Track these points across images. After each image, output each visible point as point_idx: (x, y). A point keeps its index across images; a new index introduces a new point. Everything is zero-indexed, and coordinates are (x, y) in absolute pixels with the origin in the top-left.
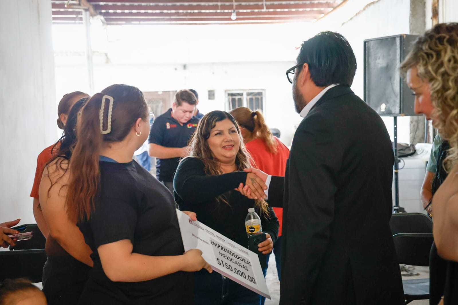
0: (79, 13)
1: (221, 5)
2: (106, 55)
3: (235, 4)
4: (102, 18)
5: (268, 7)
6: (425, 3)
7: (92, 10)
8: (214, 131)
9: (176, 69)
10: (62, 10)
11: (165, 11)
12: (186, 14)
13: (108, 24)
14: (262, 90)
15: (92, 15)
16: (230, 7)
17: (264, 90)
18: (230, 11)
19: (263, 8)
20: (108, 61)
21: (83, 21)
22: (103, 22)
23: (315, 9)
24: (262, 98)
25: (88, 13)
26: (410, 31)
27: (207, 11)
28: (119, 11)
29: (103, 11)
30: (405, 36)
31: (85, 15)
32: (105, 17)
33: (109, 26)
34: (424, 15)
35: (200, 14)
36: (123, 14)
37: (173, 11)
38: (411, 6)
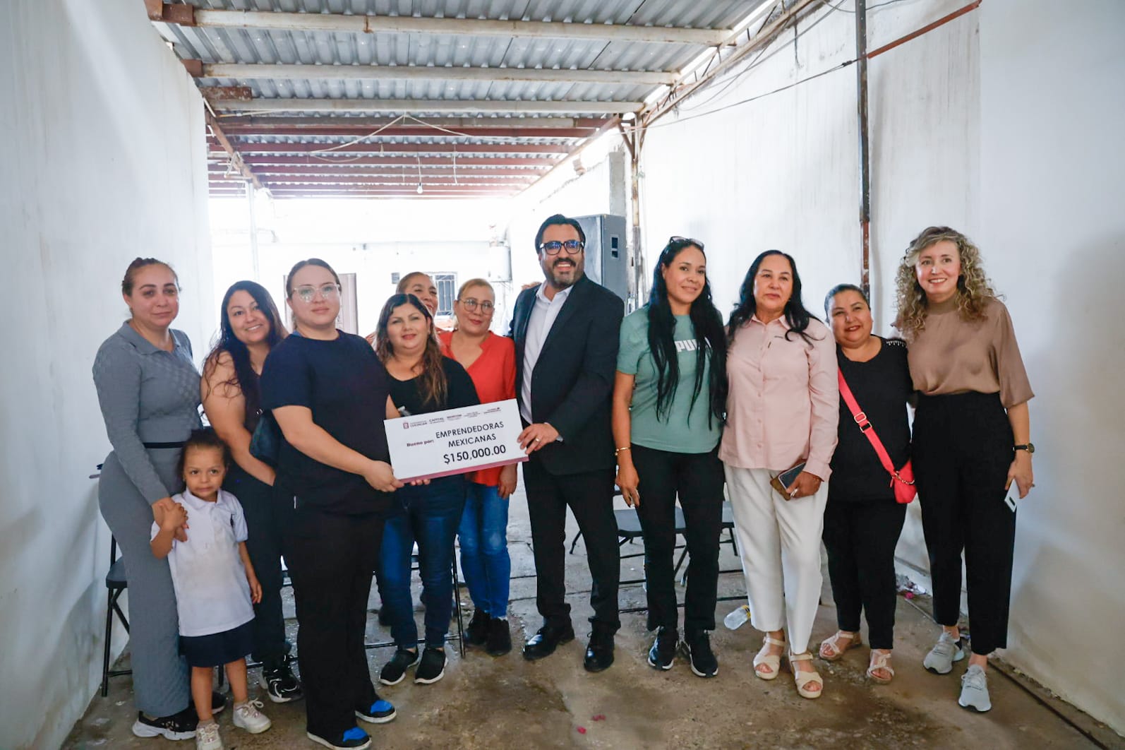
1: (406, 177)
2: (273, 233)
3: (421, 176)
4: (268, 190)
5: (460, 181)
6: (624, 183)
7: (256, 182)
8: (393, 318)
9: (354, 249)
10: (221, 181)
11: (342, 184)
12: (366, 187)
13: (275, 198)
14: (453, 273)
15: (256, 188)
16: (416, 180)
18: (416, 184)
19: (453, 182)
20: (275, 239)
21: (247, 194)
22: (269, 195)
24: (453, 282)
25: (251, 184)
27: (390, 184)
28: (288, 183)
29: (270, 183)
30: (605, 215)
31: (248, 187)
32: (272, 190)
33: (276, 200)
34: (624, 196)
35: (381, 187)
36: (293, 186)
37: (351, 184)
38: (610, 185)
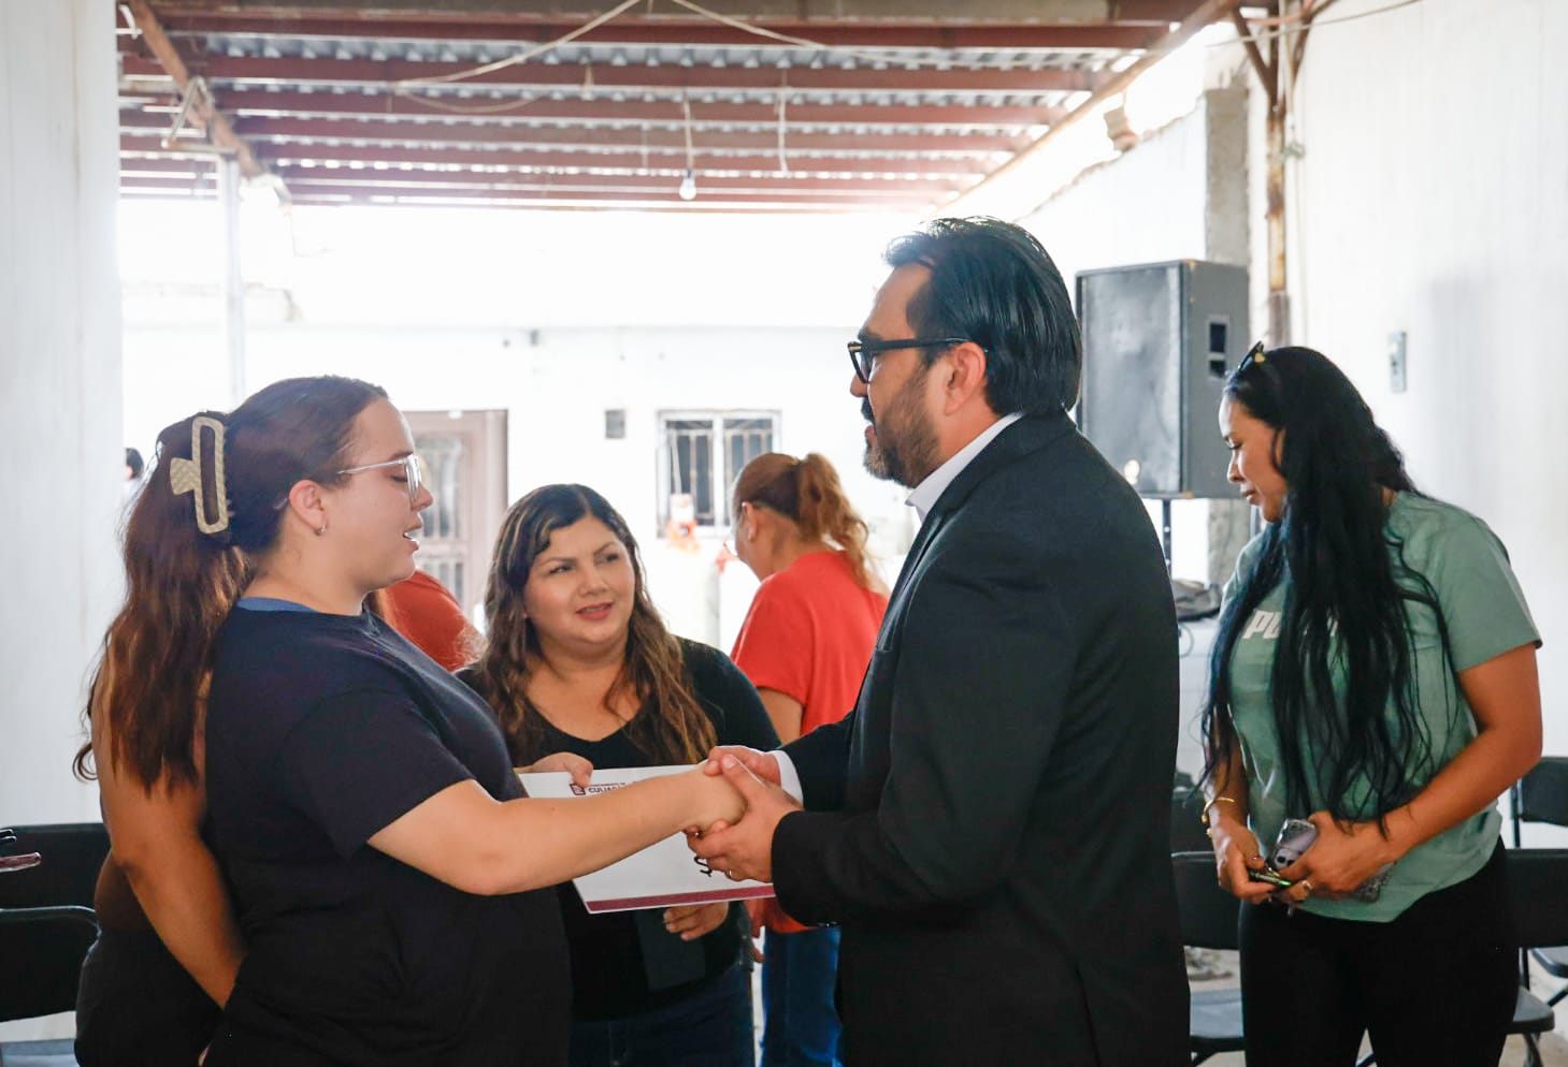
0: (207, 166)
1: (651, 156)
2: (288, 295)
3: (692, 152)
4: (278, 182)
5: (794, 165)
6: (1246, 174)
7: (247, 158)
8: (548, 561)
9: (506, 344)
10: (151, 155)
11: (477, 168)
12: (542, 179)
13: (295, 202)
14: (770, 411)
15: (247, 174)
16: (678, 161)
17: (778, 412)
18: (676, 173)
19: (778, 168)
20: (292, 313)
21: (219, 191)
22: (280, 195)
23: (932, 176)
24: (770, 438)
25: (234, 166)
26: (1208, 249)
27: (608, 171)
28: (332, 164)
29: (283, 162)
30: (1192, 266)
31: (223, 173)
32: (289, 181)
33: (299, 208)
34: (1245, 207)
35: (584, 178)
36: (345, 173)
37: (502, 169)
38: (1208, 178)
